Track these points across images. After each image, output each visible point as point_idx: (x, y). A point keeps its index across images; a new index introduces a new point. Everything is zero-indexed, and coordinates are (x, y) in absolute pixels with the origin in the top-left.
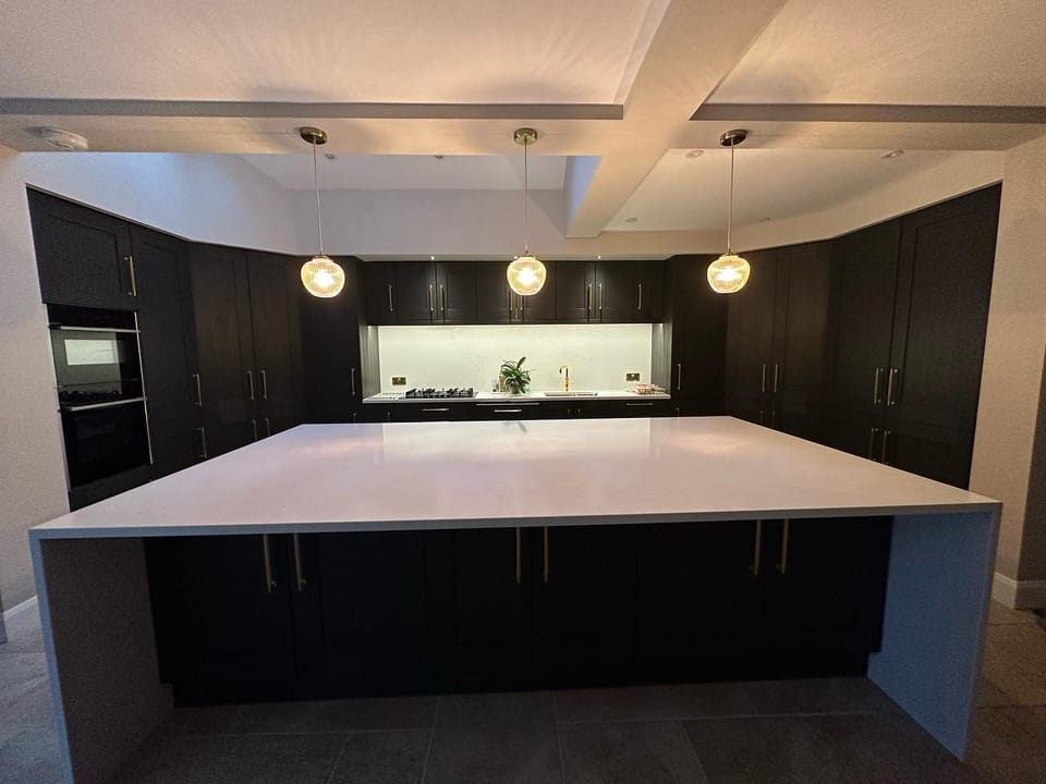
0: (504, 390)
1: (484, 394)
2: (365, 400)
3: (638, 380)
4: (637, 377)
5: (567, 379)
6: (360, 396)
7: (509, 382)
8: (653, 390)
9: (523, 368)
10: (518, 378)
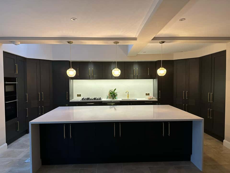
0: (110, 98)
1: (104, 99)
2: (70, 101)
3: (149, 95)
4: (149, 94)
5: (128, 95)
6: (69, 100)
7: (111, 96)
8: (153, 98)
9: (115, 92)
10: (114, 95)
